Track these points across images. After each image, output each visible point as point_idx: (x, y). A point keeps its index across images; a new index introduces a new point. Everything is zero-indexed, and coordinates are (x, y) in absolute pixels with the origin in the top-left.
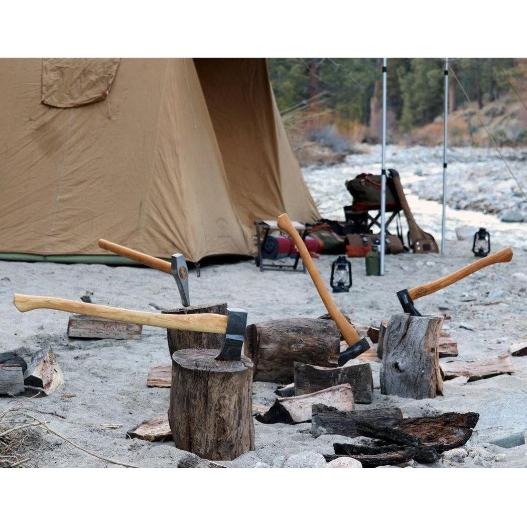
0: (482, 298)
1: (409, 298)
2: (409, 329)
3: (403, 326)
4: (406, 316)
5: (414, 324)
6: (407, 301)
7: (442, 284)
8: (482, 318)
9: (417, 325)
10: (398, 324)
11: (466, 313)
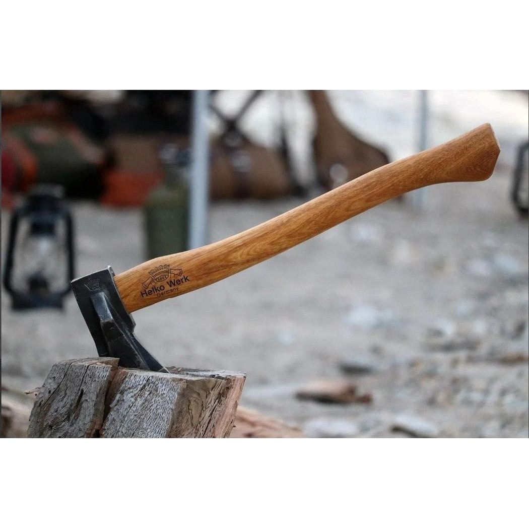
0: (498, 342)
1: (116, 301)
2: (112, 415)
3: (91, 404)
4: (103, 368)
5: (128, 397)
6: (107, 315)
7: (238, 256)
8: (482, 404)
9: (140, 401)
10: (71, 397)
11: (429, 385)
